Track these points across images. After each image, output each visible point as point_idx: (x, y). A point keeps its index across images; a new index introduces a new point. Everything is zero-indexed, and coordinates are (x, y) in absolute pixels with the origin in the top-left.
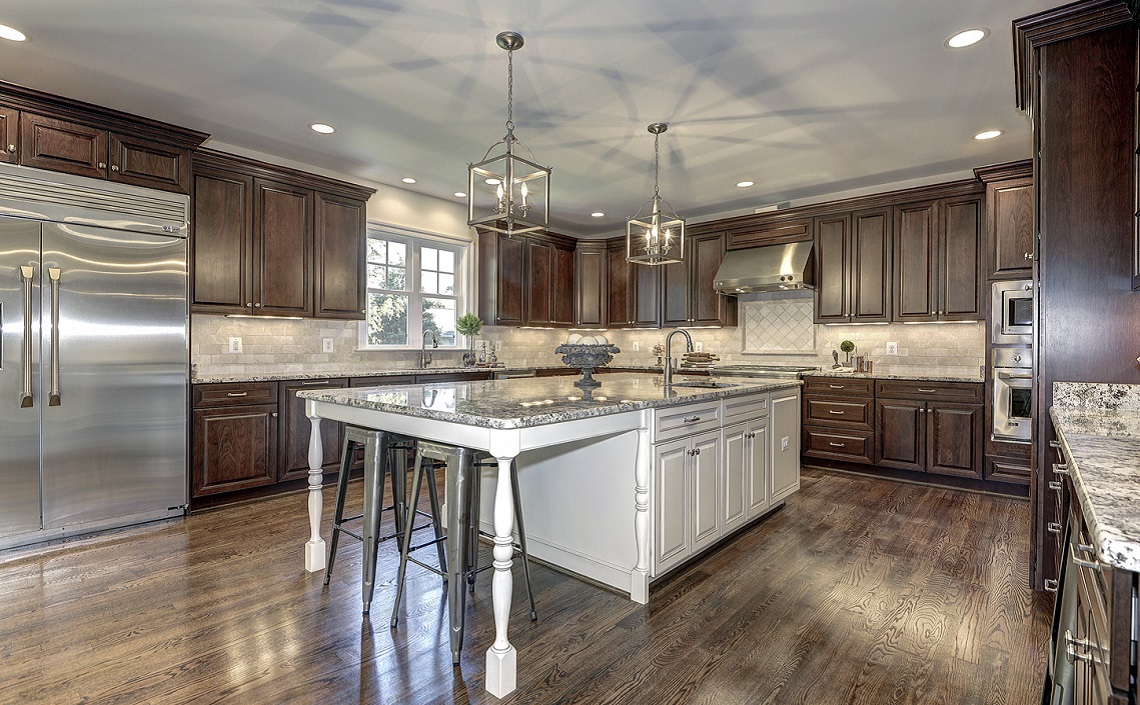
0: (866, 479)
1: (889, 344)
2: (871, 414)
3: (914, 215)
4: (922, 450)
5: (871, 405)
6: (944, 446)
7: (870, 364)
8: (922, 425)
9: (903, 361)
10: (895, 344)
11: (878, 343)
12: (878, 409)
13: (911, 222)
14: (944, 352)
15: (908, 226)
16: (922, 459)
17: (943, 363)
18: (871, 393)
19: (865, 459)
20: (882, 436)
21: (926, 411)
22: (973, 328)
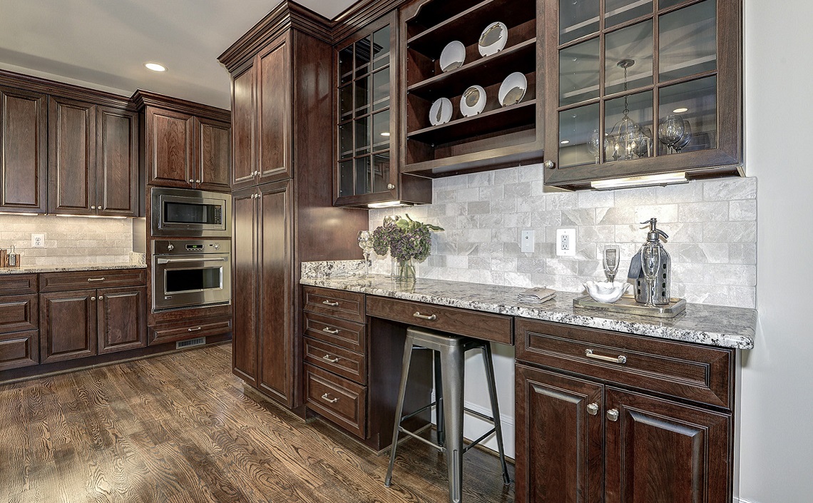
0: (34, 383)
1: (35, 236)
2: (34, 311)
3: (71, 112)
4: (92, 335)
5: (34, 301)
6: (114, 327)
7: (17, 258)
8: (91, 312)
9: (51, 253)
10: (41, 236)
11: (20, 235)
12: (43, 304)
13: (67, 117)
14: (94, 244)
15: (65, 120)
16: (92, 343)
17: (93, 253)
18: (34, 288)
19: (29, 362)
20: (49, 332)
21: (97, 298)
22: (119, 223)
